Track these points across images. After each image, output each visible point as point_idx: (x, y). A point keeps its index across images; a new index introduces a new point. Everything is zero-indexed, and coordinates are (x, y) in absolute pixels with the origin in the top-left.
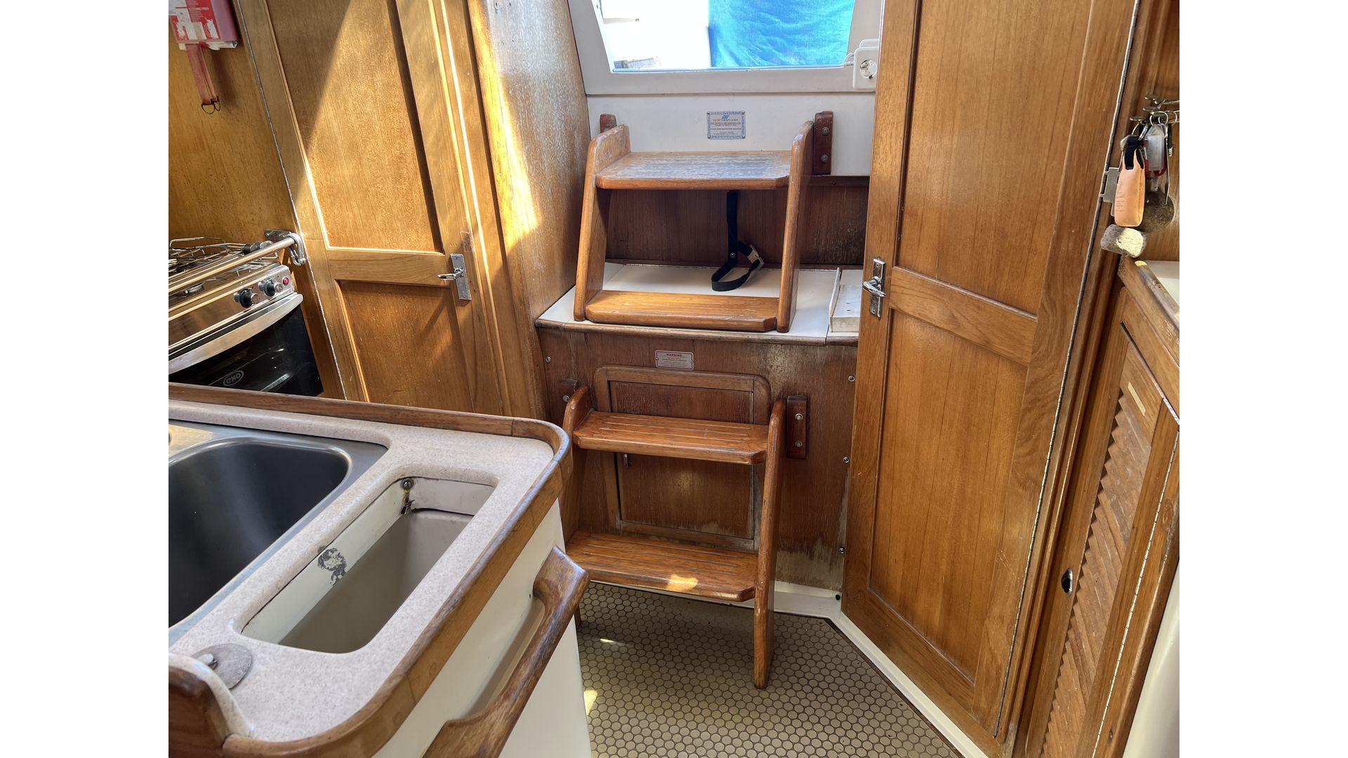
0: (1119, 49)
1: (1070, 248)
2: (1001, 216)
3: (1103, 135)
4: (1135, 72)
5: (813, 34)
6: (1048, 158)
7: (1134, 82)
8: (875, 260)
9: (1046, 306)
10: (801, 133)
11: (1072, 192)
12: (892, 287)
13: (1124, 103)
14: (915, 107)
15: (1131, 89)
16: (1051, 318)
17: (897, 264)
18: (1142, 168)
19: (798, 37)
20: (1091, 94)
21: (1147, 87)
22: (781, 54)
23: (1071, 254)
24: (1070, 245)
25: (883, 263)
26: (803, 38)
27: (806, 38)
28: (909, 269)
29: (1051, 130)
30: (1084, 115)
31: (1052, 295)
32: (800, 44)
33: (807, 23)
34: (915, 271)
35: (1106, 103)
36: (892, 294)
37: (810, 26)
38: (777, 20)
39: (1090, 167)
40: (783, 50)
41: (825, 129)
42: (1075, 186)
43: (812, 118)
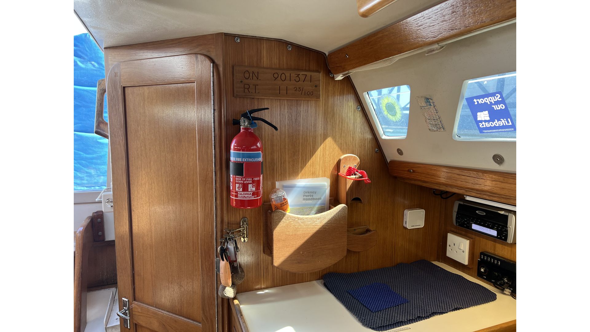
0: (211, 210)
1: (209, 292)
2: (179, 276)
3: (212, 244)
4: (219, 219)
5: (102, 159)
6: (193, 251)
7: (219, 223)
8: (123, 299)
9: (204, 318)
10: (82, 226)
11: (205, 268)
12: (133, 312)
13: (217, 231)
14: (133, 224)
15: (219, 225)
16: (207, 325)
17: (135, 300)
18: (227, 261)
19: (94, 161)
20: (204, 226)
21: (225, 224)
22: (85, 168)
23: (209, 295)
24: (209, 290)
25: (127, 300)
26: (97, 161)
27: (99, 161)
28: (141, 302)
29: (192, 239)
30: (203, 235)
31: (206, 314)
32: (96, 164)
33: (98, 155)
34: (144, 303)
35: (210, 231)
36: (134, 316)
37: (100, 156)
38: (82, 153)
39: (209, 257)
40: (87, 167)
41: (99, 220)
42: (205, 264)
43: (91, 215)
